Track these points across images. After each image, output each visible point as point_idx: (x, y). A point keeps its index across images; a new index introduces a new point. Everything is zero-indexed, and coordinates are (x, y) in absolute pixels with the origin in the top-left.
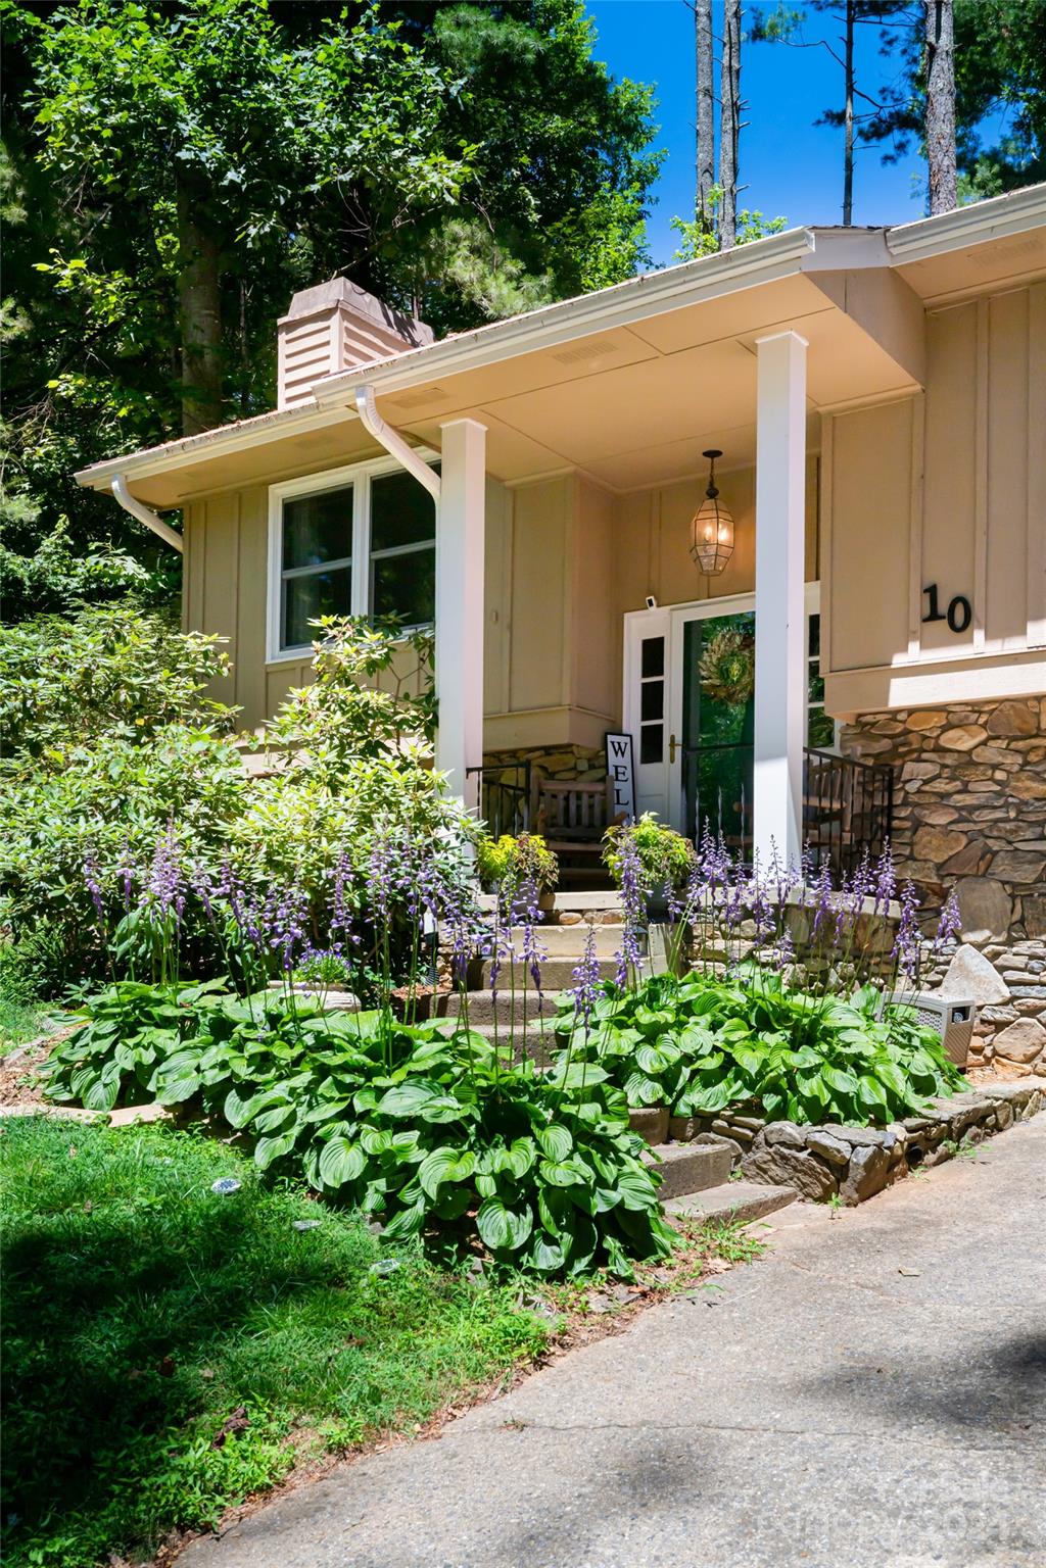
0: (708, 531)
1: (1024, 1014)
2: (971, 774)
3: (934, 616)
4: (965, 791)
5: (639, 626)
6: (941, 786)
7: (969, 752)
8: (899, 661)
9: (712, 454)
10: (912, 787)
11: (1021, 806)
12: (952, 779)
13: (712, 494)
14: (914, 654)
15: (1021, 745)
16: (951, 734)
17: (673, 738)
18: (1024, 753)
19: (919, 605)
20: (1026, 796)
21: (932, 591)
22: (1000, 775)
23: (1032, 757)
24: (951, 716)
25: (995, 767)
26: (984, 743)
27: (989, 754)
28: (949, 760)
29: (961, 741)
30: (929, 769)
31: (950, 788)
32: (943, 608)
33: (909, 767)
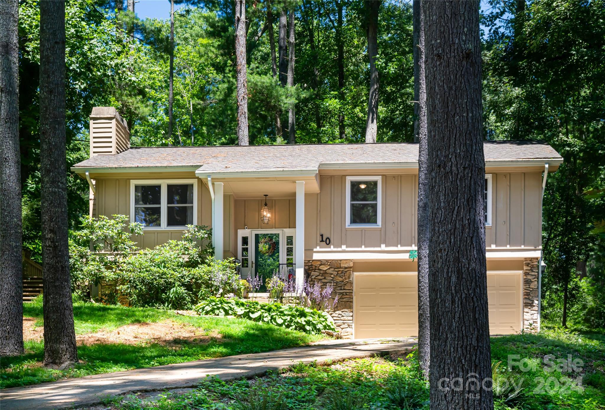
0: (265, 213)
1: (337, 326)
2: (326, 275)
3: (322, 241)
4: (325, 279)
5: (242, 233)
6: (320, 277)
7: (326, 270)
8: (315, 250)
9: (266, 195)
10: (313, 277)
11: (337, 283)
12: (322, 276)
13: (266, 205)
14: (318, 249)
15: (337, 270)
16: (322, 266)
17: (252, 262)
18: (338, 272)
19: (319, 238)
20: (338, 281)
21: (322, 235)
22: (332, 276)
23: (339, 273)
24: (322, 262)
25: (331, 274)
26: (329, 269)
27: (330, 271)
28: (322, 272)
29: (324, 268)
30: (317, 274)
31: (322, 278)
32: (324, 239)
33: (313, 273)
